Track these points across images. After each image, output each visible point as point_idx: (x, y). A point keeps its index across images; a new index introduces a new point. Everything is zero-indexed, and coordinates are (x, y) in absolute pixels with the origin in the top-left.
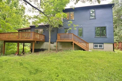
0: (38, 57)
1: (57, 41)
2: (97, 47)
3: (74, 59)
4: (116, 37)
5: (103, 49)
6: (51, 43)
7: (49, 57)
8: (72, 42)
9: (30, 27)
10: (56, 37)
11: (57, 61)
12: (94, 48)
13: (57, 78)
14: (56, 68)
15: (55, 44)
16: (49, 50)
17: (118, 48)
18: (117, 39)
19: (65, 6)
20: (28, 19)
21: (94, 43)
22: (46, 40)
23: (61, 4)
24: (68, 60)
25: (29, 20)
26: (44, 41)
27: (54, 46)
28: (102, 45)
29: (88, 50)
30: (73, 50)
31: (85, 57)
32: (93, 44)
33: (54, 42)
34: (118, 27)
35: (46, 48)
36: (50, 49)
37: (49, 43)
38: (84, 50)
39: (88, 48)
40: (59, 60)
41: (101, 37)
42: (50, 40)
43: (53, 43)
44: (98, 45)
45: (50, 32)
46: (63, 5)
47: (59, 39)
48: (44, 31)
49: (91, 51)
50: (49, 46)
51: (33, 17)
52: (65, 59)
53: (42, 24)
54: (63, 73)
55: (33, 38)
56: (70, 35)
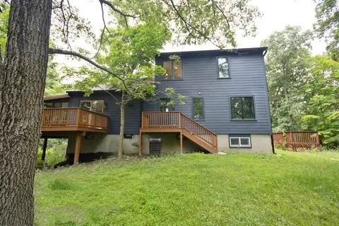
0: (92, 172)
1: (141, 131)
2: (238, 144)
3: (182, 171)
4: (284, 119)
5: (251, 148)
6: (125, 136)
7: (122, 169)
8: (179, 133)
9: (69, 95)
10: (139, 120)
11: (142, 177)
12: (230, 147)
13: (143, 207)
14: (141, 190)
15: (136, 139)
16: (120, 154)
17: (287, 146)
18: (286, 124)
19: (161, 48)
20: (65, 74)
21: (230, 135)
22: (112, 129)
23: (150, 44)
24: (166, 174)
25: (68, 77)
26: (106, 132)
27: (134, 144)
28: (247, 140)
29: (217, 152)
30: (182, 154)
31: (206, 166)
32: (228, 136)
33: (132, 135)
34: (286, 96)
35: (112, 151)
36: (123, 153)
37: (119, 137)
38: (207, 152)
39: (216, 147)
40: (147, 176)
41: (245, 119)
42: (122, 128)
43: (130, 138)
44: (238, 140)
45: (122, 110)
46: (155, 45)
47: (147, 125)
48: (106, 104)
49: (223, 153)
50: (120, 145)
51: (78, 70)
52: (160, 173)
53: (103, 87)
54: (155, 197)
55: (77, 123)
56: (173, 116)
